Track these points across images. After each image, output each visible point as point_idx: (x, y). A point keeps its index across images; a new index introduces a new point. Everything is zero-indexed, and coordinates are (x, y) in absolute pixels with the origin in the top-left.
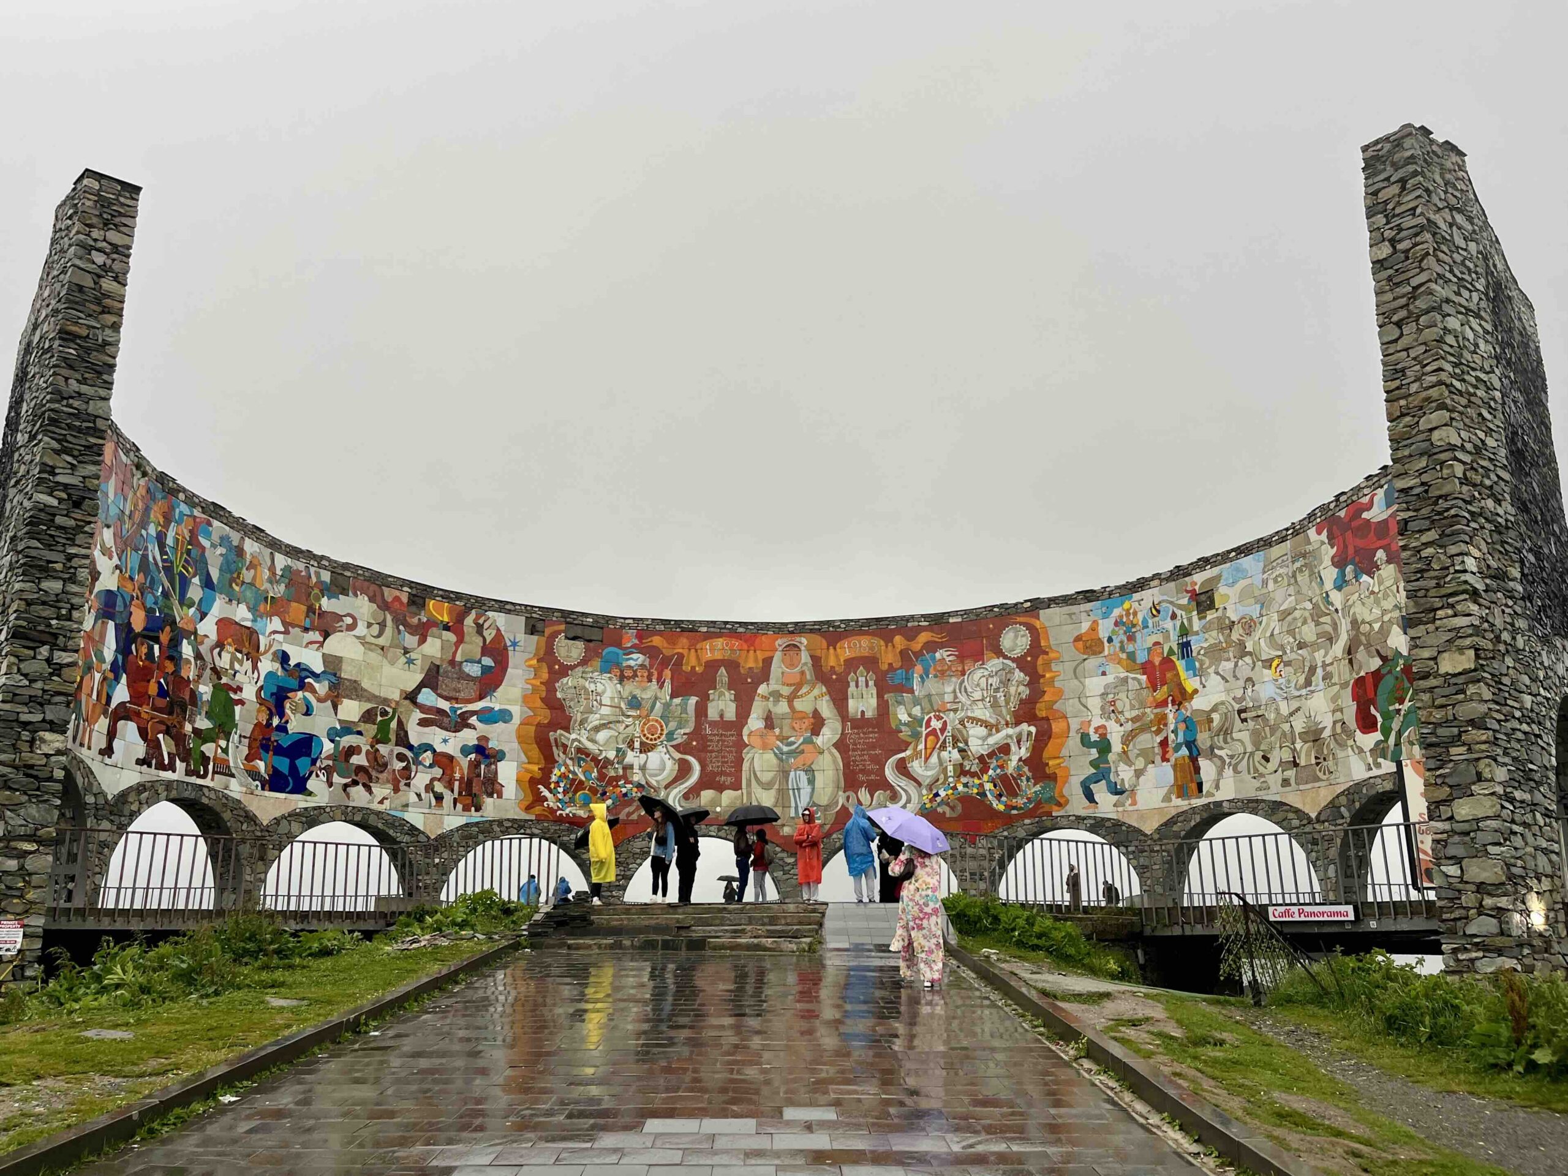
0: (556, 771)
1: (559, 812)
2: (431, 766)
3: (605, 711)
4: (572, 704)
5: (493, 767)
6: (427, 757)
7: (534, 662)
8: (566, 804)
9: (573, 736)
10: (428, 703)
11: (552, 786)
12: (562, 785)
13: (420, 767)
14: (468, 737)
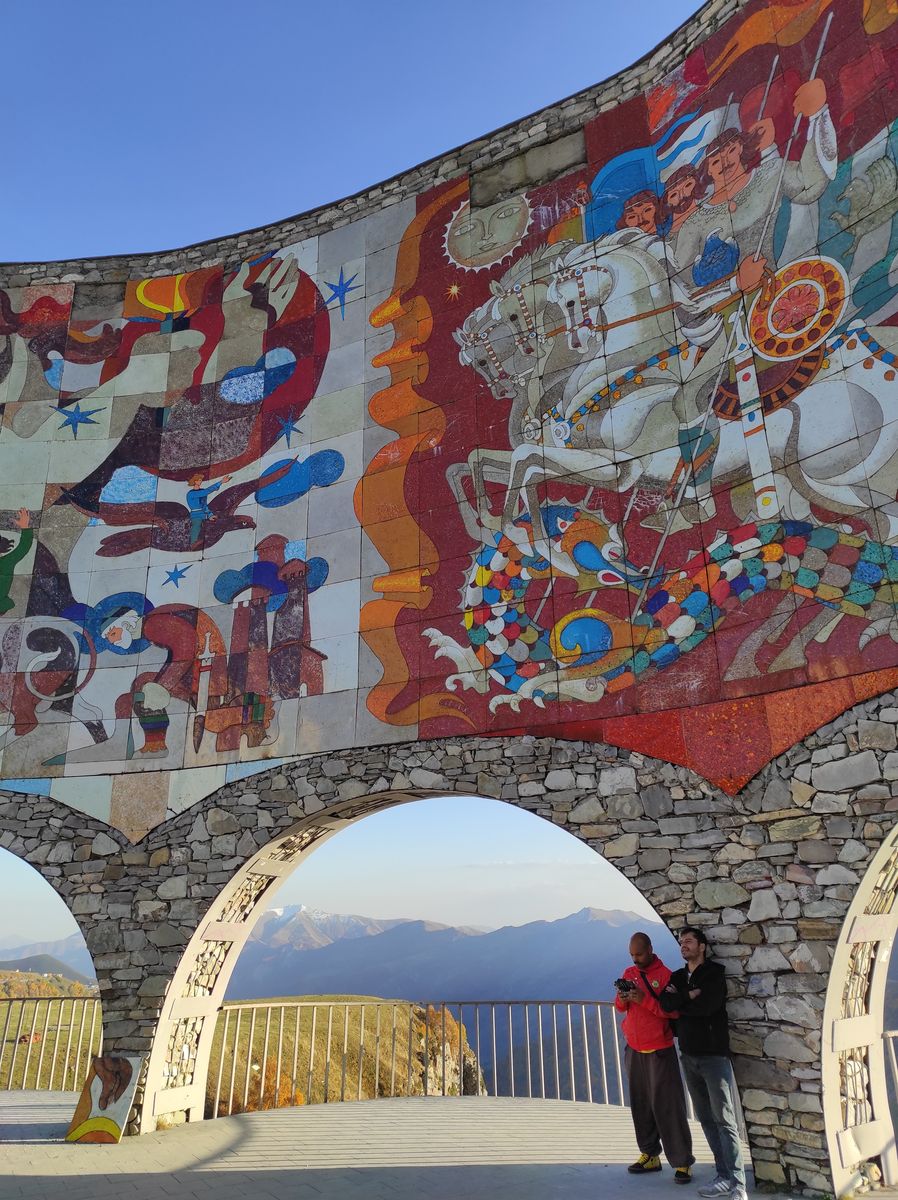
0: (476, 574)
1: (497, 700)
2: (136, 647)
3: (621, 339)
4: (508, 366)
5: (297, 609)
6: (127, 628)
7: (396, 305)
8: (519, 670)
9: (521, 452)
10: (131, 499)
11: (468, 621)
12: (499, 610)
13: (104, 657)
14: (236, 550)
